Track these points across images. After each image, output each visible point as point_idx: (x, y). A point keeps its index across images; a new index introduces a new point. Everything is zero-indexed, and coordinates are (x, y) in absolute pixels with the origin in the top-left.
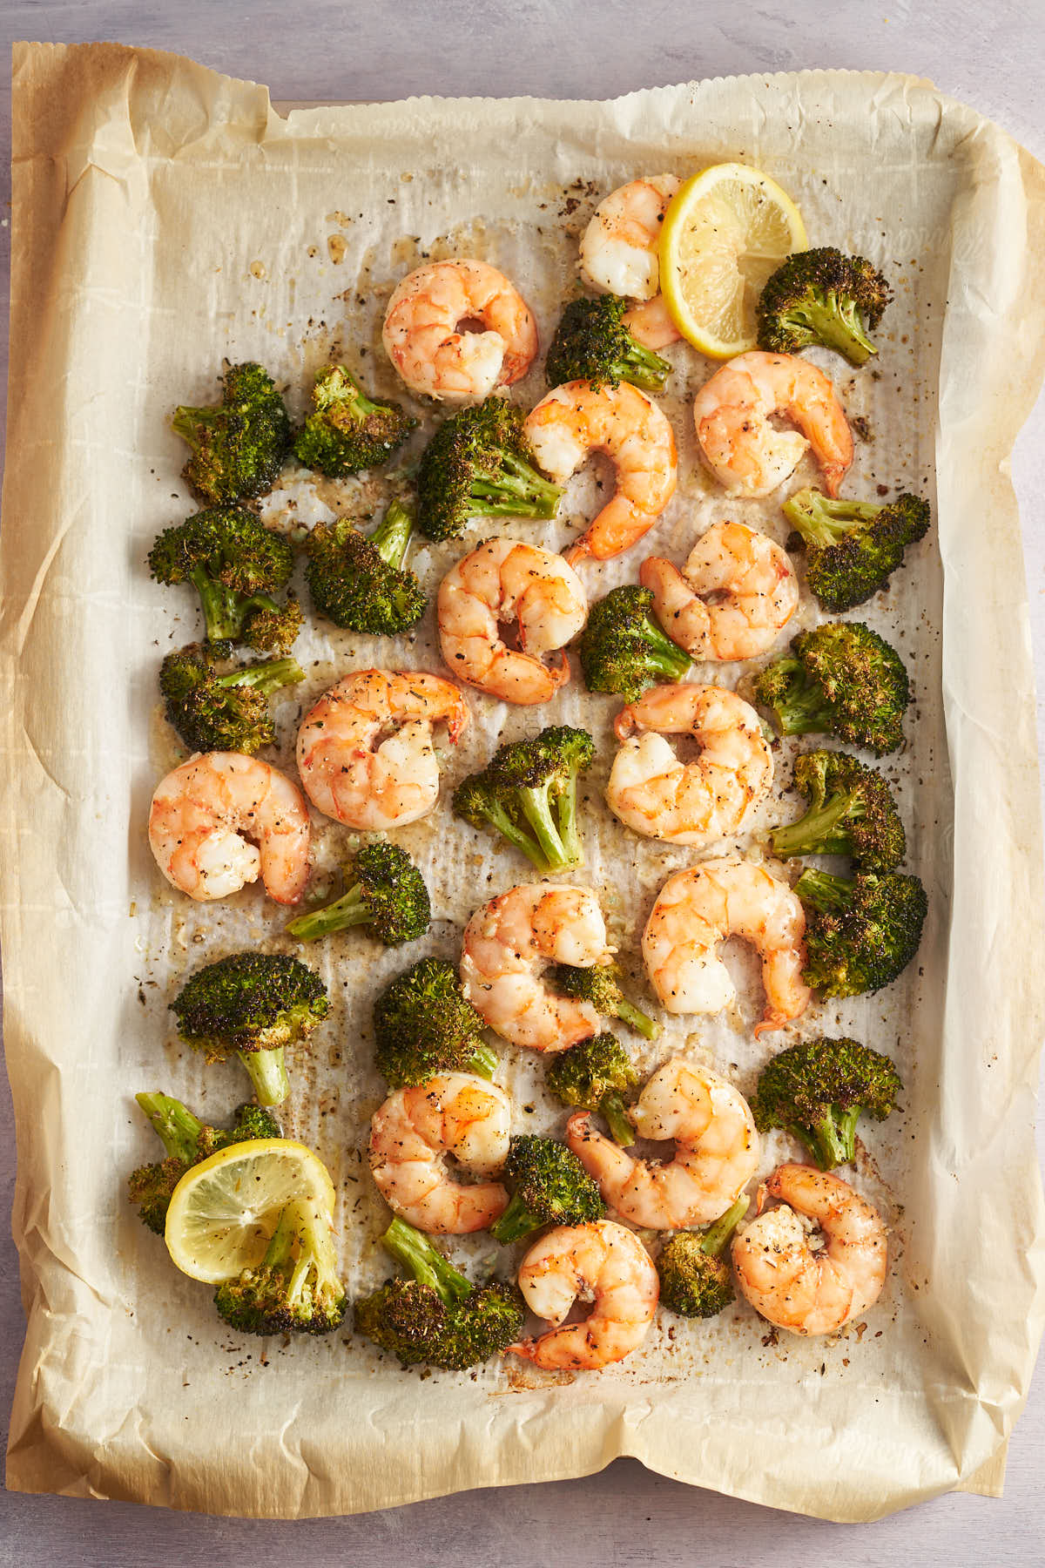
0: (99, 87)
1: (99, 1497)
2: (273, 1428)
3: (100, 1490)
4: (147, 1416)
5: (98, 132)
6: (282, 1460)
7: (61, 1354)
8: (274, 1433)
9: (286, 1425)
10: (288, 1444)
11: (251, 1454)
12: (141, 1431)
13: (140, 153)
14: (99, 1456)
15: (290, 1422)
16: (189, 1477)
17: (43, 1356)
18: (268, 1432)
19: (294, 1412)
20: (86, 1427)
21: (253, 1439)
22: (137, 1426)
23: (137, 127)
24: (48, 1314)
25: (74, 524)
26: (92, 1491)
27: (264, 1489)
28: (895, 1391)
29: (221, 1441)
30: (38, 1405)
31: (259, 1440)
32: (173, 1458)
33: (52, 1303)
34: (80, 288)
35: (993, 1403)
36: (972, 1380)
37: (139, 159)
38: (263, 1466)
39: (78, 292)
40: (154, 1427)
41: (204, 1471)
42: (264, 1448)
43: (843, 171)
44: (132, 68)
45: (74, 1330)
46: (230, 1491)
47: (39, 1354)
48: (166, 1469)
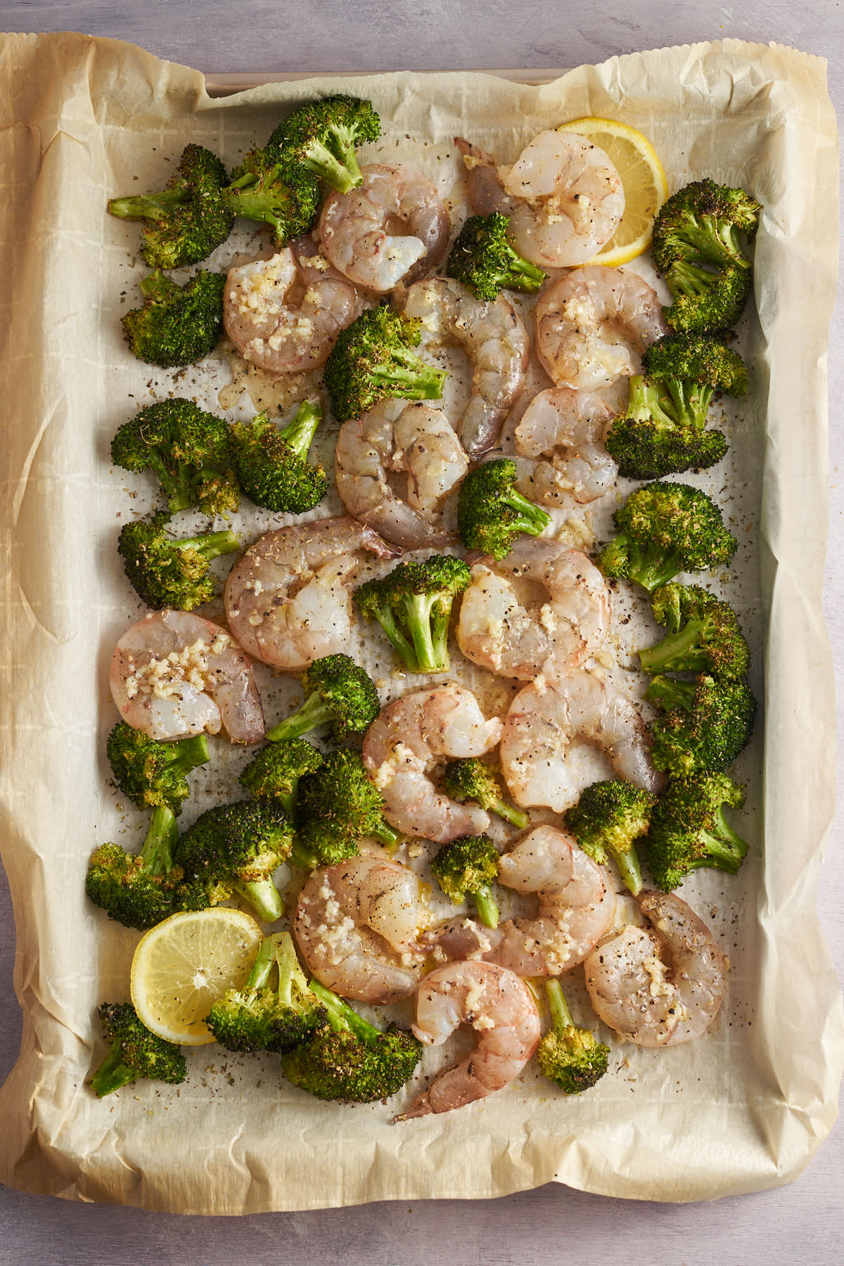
0: (65, 69)
1: (86, 1200)
2: (223, 1143)
3: (87, 1195)
4: (122, 1136)
5: (65, 104)
6: (231, 1168)
7: (52, 1088)
8: (224, 1147)
9: (233, 1141)
10: (235, 1154)
11: (206, 1163)
12: (117, 1147)
13: (98, 121)
14: (84, 1169)
15: (236, 1138)
16: (156, 1184)
17: (37, 1089)
18: (218, 1146)
19: (240, 1130)
20: (72, 1145)
21: (207, 1152)
22: (113, 1143)
23: (95, 102)
24: (40, 1055)
25: (53, 420)
26: (80, 1196)
27: (217, 1193)
28: (725, 1103)
29: (181, 1153)
30: (34, 1128)
31: (212, 1153)
32: (143, 1168)
33: (43, 1046)
34: (52, 230)
35: (800, 1109)
36: (783, 1090)
37: (98, 127)
38: (215, 1173)
39: (51, 233)
40: (127, 1143)
41: (168, 1179)
42: (216, 1160)
43: (657, 124)
44: (91, 53)
45: (62, 1068)
46: (189, 1193)
47: (34, 1088)
48: (137, 1176)
